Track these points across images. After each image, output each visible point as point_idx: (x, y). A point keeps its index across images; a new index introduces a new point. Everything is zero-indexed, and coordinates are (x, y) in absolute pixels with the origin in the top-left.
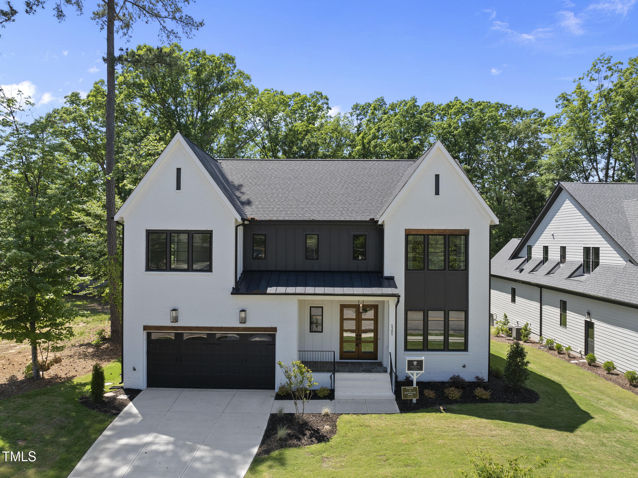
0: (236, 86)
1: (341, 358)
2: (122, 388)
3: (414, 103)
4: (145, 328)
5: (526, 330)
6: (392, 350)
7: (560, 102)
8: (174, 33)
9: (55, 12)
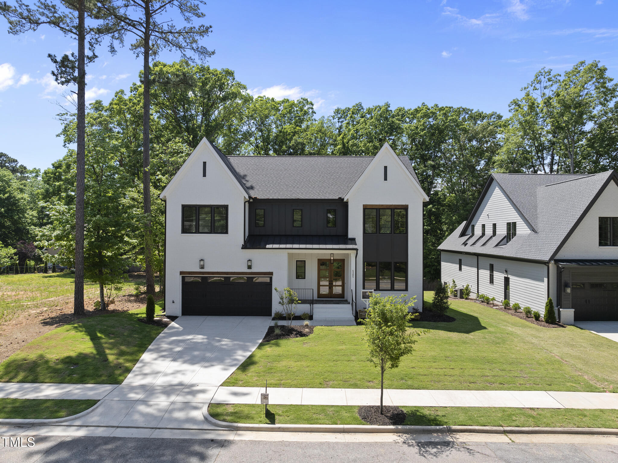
0: (235, 95)
1: (318, 297)
2: (164, 315)
3: (387, 108)
4: (181, 273)
5: (467, 290)
6: (353, 288)
7: (513, 107)
8: (192, 59)
9: (109, 49)
